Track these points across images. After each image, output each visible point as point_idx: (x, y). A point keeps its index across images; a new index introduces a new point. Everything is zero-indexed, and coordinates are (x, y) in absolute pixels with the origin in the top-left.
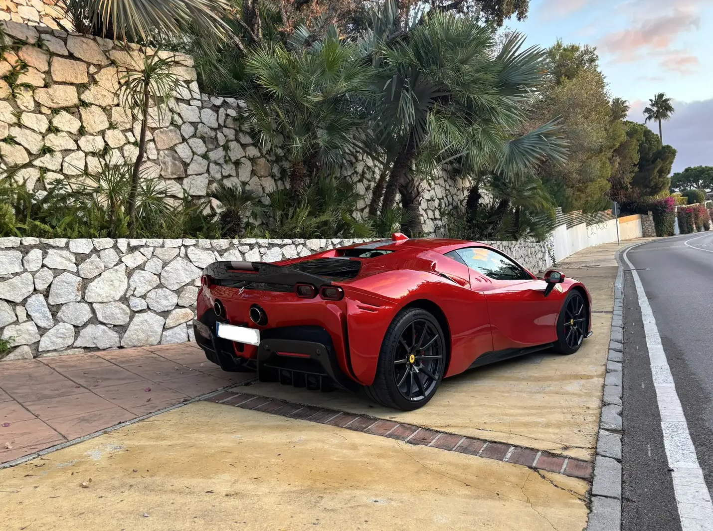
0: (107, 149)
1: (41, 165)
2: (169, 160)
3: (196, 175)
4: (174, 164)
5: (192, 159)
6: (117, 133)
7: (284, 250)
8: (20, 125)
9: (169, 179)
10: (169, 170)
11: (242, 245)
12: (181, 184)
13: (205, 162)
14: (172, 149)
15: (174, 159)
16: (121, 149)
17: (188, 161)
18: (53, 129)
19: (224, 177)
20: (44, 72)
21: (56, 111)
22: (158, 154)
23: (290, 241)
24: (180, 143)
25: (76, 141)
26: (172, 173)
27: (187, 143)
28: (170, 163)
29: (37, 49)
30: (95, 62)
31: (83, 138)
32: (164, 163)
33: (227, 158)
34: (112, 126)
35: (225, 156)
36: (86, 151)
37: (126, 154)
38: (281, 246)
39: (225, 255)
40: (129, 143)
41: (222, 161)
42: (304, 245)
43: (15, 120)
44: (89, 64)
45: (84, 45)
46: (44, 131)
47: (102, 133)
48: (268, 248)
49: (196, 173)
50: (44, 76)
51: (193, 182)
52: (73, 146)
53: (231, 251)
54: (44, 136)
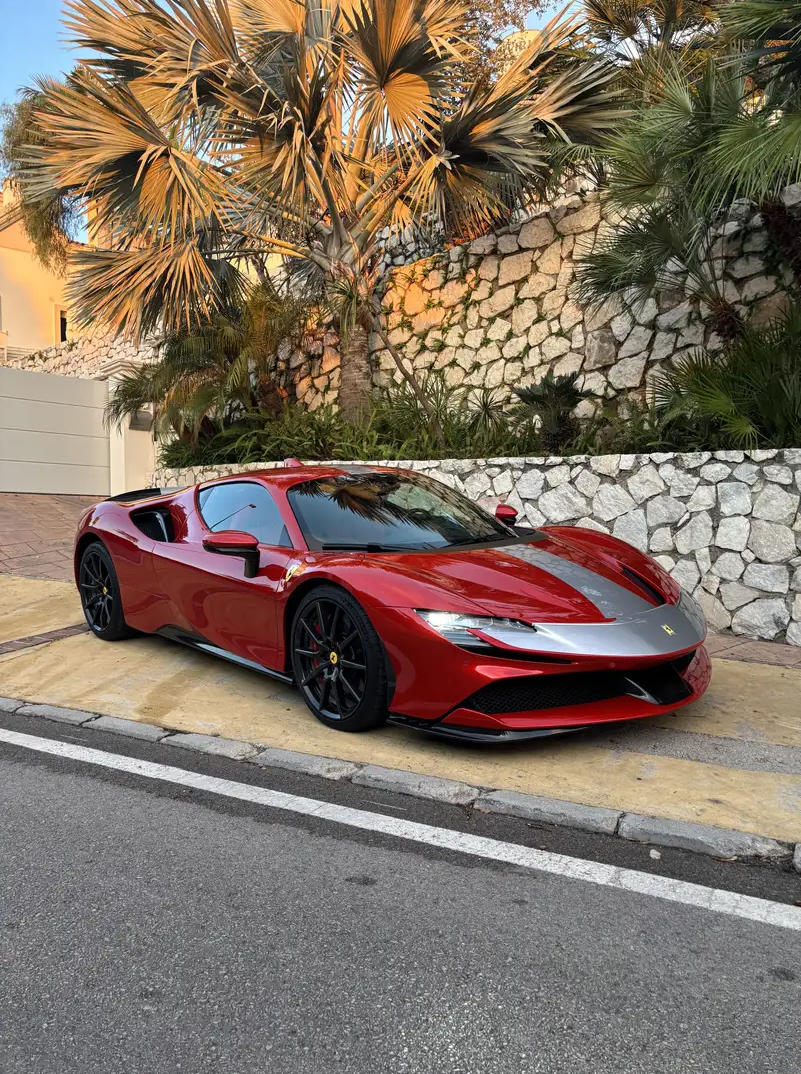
0: (528, 347)
1: (470, 383)
2: (595, 344)
3: (630, 357)
4: (601, 348)
5: (629, 334)
6: (543, 325)
7: (549, 475)
8: (463, 346)
9: (592, 371)
10: (592, 360)
11: (490, 466)
12: (606, 376)
13: (649, 333)
14: (607, 326)
15: (602, 339)
16: (540, 345)
17: (621, 339)
18: (486, 342)
19: (676, 350)
20: (492, 282)
21: (492, 320)
22: (585, 339)
23: (559, 459)
24: (618, 315)
25: (501, 349)
26: (595, 362)
27: (630, 311)
28: (596, 348)
29: (492, 257)
30: (540, 245)
31: (509, 343)
32: (589, 350)
33: (694, 316)
34: (540, 319)
35: (690, 313)
36: (508, 357)
37: (544, 350)
38: (544, 468)
39: (468, 480)
40: (551, 334)
41: (683, 323)
42: (587, 466)
43: (460, 341)
44: (534, 250)
45: (535, 229)
46: (478, 346)
47: (527, 331)
48: (524, 471)
49: (630, 353)
50: (490, 285)
51: (622, 369)
52: (497, 355)
53: (475, 475)
54: (477, 350)
